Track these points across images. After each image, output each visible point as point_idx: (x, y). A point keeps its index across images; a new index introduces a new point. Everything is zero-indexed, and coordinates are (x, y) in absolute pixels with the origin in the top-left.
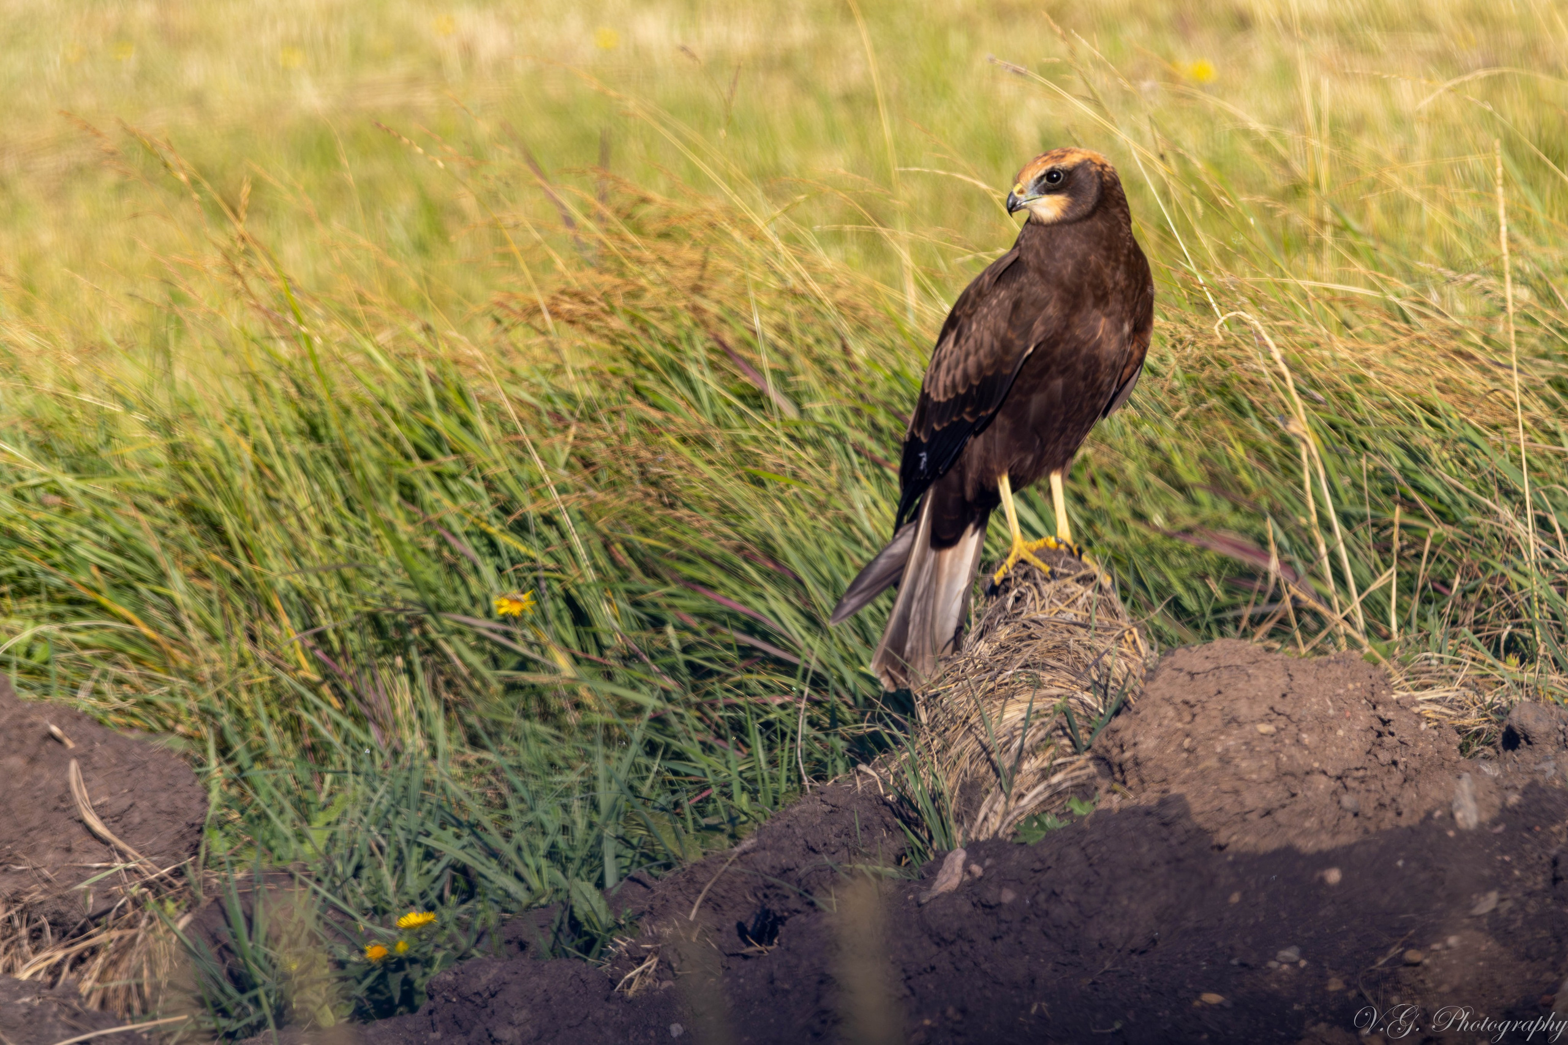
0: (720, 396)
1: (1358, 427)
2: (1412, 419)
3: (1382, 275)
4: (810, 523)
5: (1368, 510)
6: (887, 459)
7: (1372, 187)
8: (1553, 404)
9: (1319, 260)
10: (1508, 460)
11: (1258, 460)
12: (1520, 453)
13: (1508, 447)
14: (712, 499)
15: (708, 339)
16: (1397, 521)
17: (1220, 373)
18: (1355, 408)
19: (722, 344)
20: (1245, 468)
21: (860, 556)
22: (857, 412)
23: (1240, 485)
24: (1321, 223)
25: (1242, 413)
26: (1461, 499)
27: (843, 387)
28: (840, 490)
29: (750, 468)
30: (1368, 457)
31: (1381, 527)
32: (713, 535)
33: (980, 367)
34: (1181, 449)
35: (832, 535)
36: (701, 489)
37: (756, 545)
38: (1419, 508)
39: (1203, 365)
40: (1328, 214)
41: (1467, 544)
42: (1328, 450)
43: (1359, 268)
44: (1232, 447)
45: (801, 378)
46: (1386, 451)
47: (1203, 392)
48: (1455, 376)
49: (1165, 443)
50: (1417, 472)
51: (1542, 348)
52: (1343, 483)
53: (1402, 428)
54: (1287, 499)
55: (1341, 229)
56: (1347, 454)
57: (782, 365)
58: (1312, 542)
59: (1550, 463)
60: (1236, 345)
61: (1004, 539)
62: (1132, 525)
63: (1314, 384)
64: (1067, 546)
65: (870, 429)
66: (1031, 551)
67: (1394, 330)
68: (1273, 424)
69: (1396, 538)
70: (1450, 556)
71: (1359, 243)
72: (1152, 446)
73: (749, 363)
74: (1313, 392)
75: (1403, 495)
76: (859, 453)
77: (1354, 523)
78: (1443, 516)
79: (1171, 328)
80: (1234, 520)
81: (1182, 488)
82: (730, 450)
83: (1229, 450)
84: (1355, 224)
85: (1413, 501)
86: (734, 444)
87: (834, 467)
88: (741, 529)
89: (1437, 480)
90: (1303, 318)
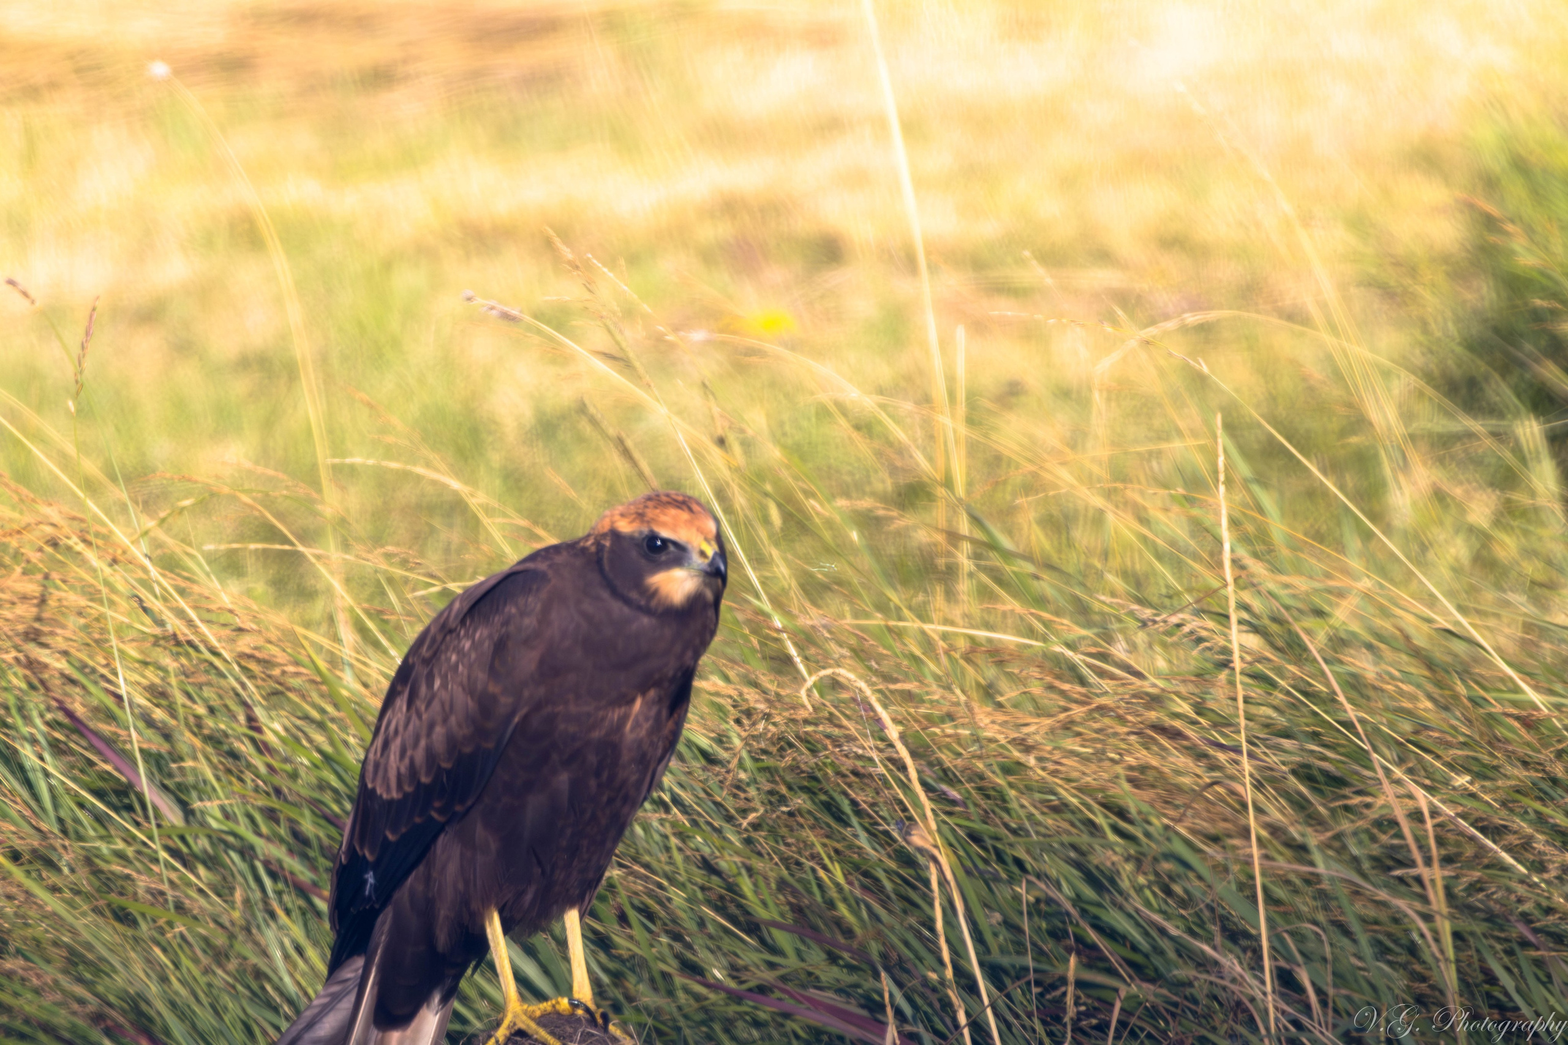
0: (68, 790)
1: (1012, 838)
2: (1091, 826)
3: (1046, 615)
4: (203, 980)
5: (1029, 961)
6: (315, 884)
7: (1030, 487)
8: (1300, 804)
9: (950, 595)
10: (1234, 887)
11: (865, 888)
12: (1252, 877)
13: (1235, 868)
14: (56, 944)
15: (49, 709)
16: (1071, 975)
17: (807, 760)
18: (1007, 811)
19: (70, 714)
20: (845, 900)
21: (277, 1028)
22: (271, 814)
23: (839, 923)
24: (954, 537)
25: (840, 818)
26: (1165, 944)
27: (248, 776)
28: (247, 930)
29: (113, 897)
30: (1029, 882)
31: (1051, 985)
32: (59, 997)
33: (452, 742)
34: (750, 870)
35: (236, 996)
36: (41, 930)
37: (124, 1012)
38: (1105, 959)
39: (782, 749)
40: (964, 526)
41: (1174, 1011)
42: (968, 872)
43: (1011, 604)
44: (825, 868)
45: (189, 764)
46: (1054, 873)
47: (783, 790)
48: (1154, 762)
49: (727, 862)
50: (1099, 905)
51: (1282, 721)
52: (991, 920)
53: (1075, 840)
54: (907, 944)
55: (985, 547)
56: (997, 879)
57: (158, 745)
58: (947, 1005)
59: (1296, 891)
60: (831, 719)
61: (492, 1001)
62: (679, 980)
63: (947, 775)
64: (587, 1010)
65: (290, 839)
66: (532, 1018)
67: (1063, 693)
68: (886, 833)
69: (1069, 1000)
70: (1149, 1029)
71: (1009, 569)
72: (709, 867)
73: (110, 742)
74: (944, 787)
75: (1079, 939)
76: (273, 875)
77: (1007, 981)
78: (1139, 970)
79: (734, 694)
80: (830, 974)
81: (753, 927)
82: (83, 873)
83: (822, 873)
84: (1006, 542)
85: (1094, 947)
86: (88, 861)
87: (238, 895)
88: (100, 989)
89: (1130, 916)
90: (930, 679)
